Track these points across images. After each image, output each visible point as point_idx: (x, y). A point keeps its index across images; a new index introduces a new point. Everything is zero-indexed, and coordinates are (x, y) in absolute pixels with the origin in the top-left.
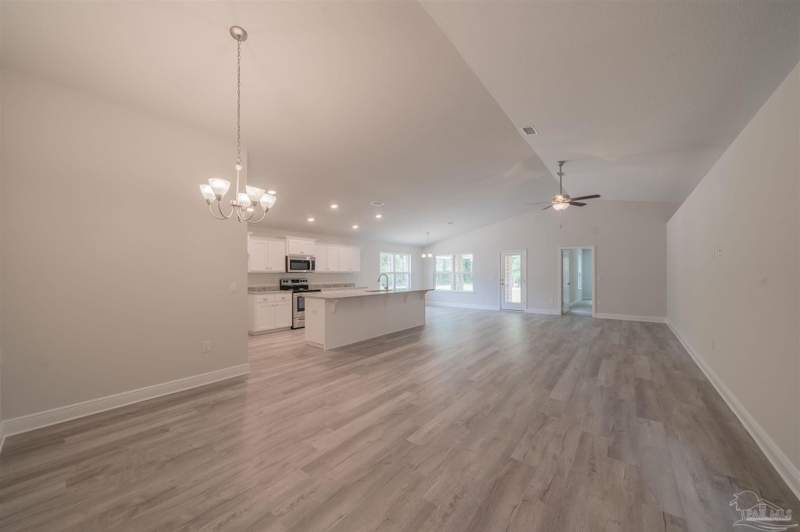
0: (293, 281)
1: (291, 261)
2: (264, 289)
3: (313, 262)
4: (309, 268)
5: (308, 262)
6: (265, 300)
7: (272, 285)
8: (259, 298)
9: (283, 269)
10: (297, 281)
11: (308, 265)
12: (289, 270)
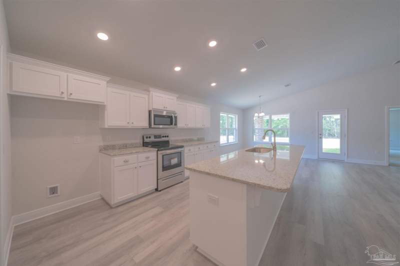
0: (156, 137)
1: (155, 116)
2: (125, 146)
3: (176, 117)
4: (171, 124)
5: (171, 117)
6: (126, 161)
7: (133, 141)
8: (118, 160)
9: (146, 124)
10: (160, 137)
11: (171, 120)
12: (153, 126)
